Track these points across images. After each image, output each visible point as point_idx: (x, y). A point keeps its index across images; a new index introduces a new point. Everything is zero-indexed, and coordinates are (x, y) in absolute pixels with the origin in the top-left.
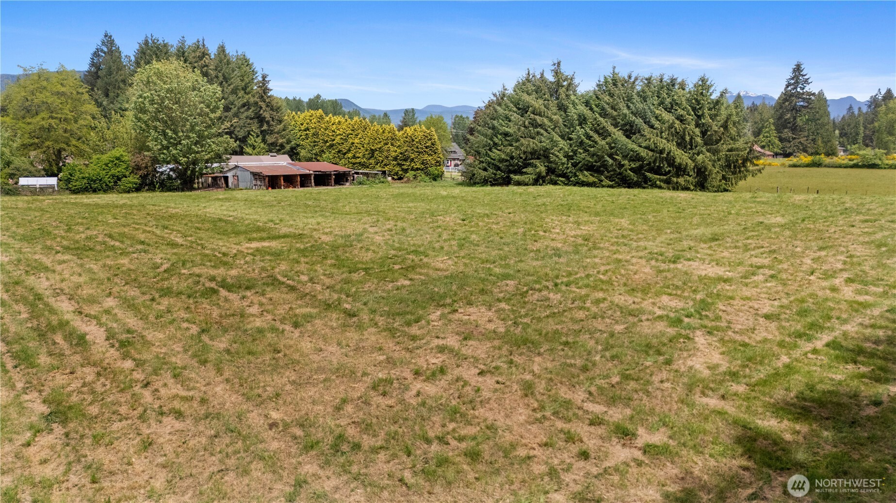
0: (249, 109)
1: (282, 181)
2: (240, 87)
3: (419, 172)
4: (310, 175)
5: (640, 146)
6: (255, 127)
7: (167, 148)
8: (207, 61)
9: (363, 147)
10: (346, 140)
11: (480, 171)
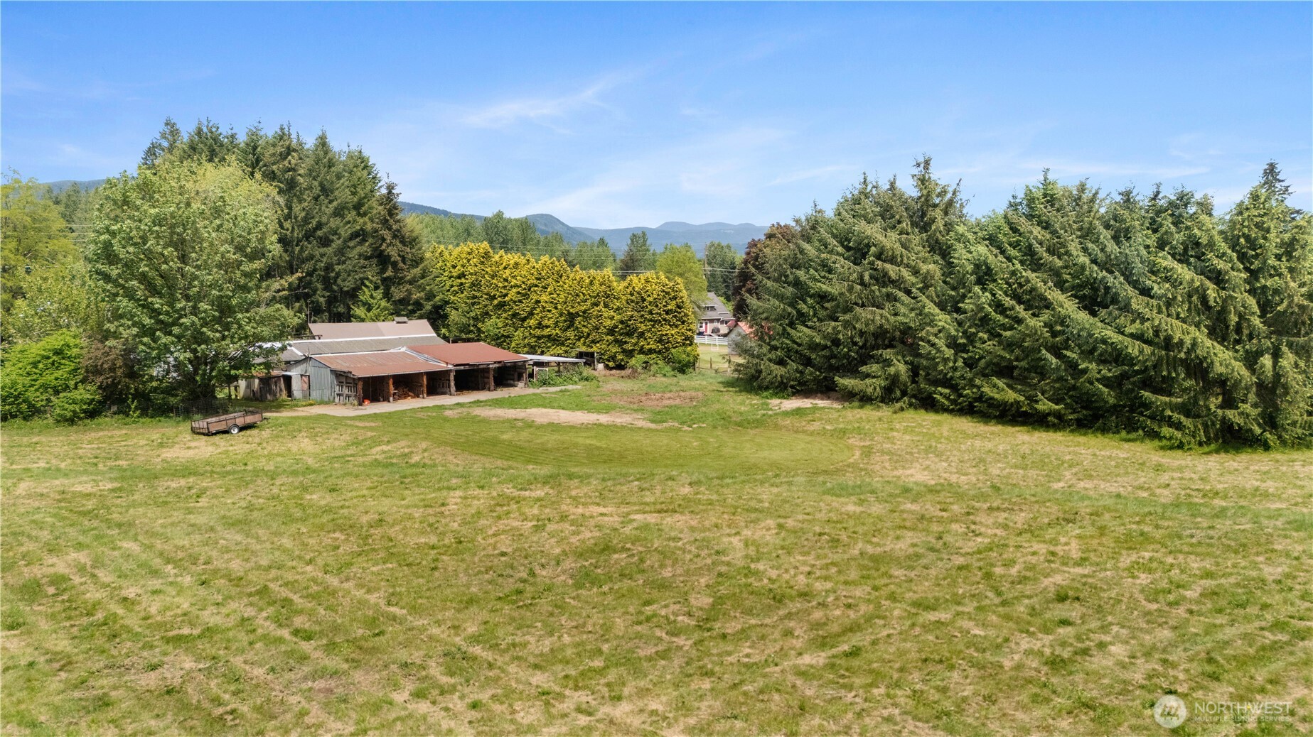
0: (364, 240)
1: (392, 387)
2: (350, 205)
3: (654, 356)
4: (447, 372)
5: (1123, 333)
6: (371, 274)
7: (150, 332)
8: (293, 162)
9: (556, 308)
10: (526, 296)
11: (774, 367)
